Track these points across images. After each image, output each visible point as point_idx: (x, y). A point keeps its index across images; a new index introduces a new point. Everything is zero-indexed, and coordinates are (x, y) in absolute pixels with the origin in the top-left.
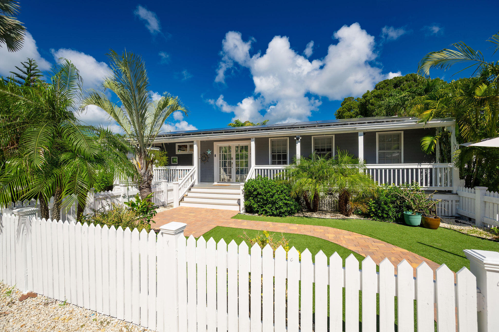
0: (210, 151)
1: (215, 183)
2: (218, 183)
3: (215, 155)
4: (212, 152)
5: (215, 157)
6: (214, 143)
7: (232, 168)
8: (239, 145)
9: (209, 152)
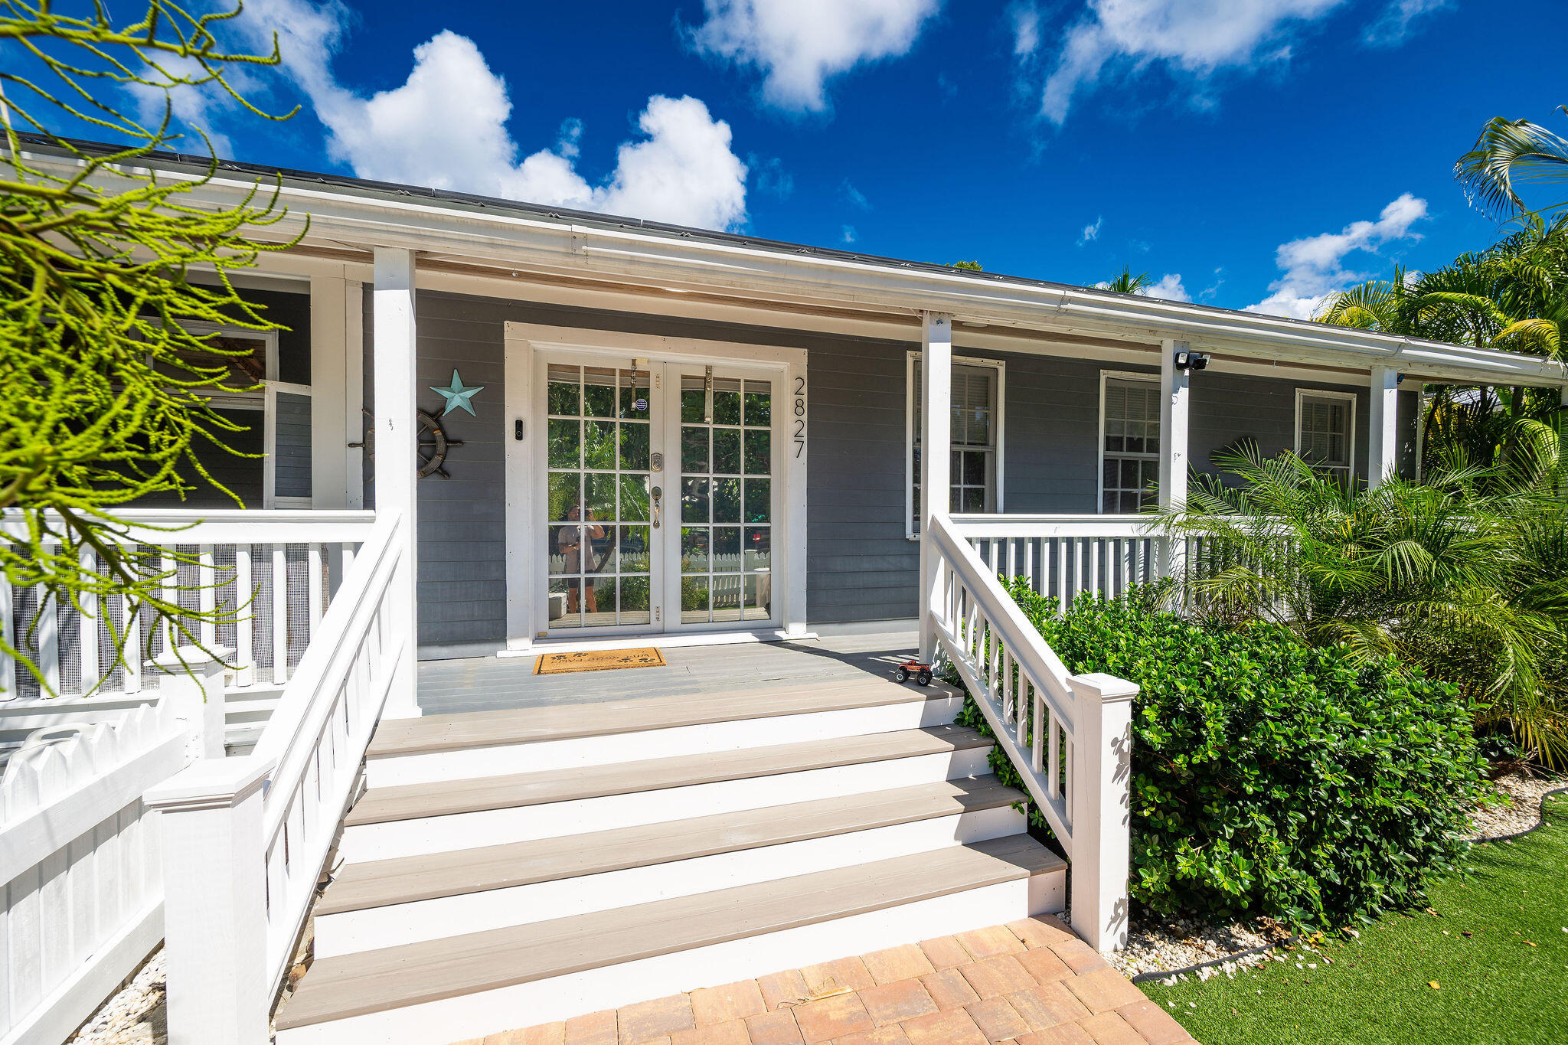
0: (467, 385)
1: (520, 649)
2: (540, 638)
3: (519, 425)
5: (519, 437)
6: (512, 330)
7: (657, 525)
8: (709, 368)
9: (458, 398)
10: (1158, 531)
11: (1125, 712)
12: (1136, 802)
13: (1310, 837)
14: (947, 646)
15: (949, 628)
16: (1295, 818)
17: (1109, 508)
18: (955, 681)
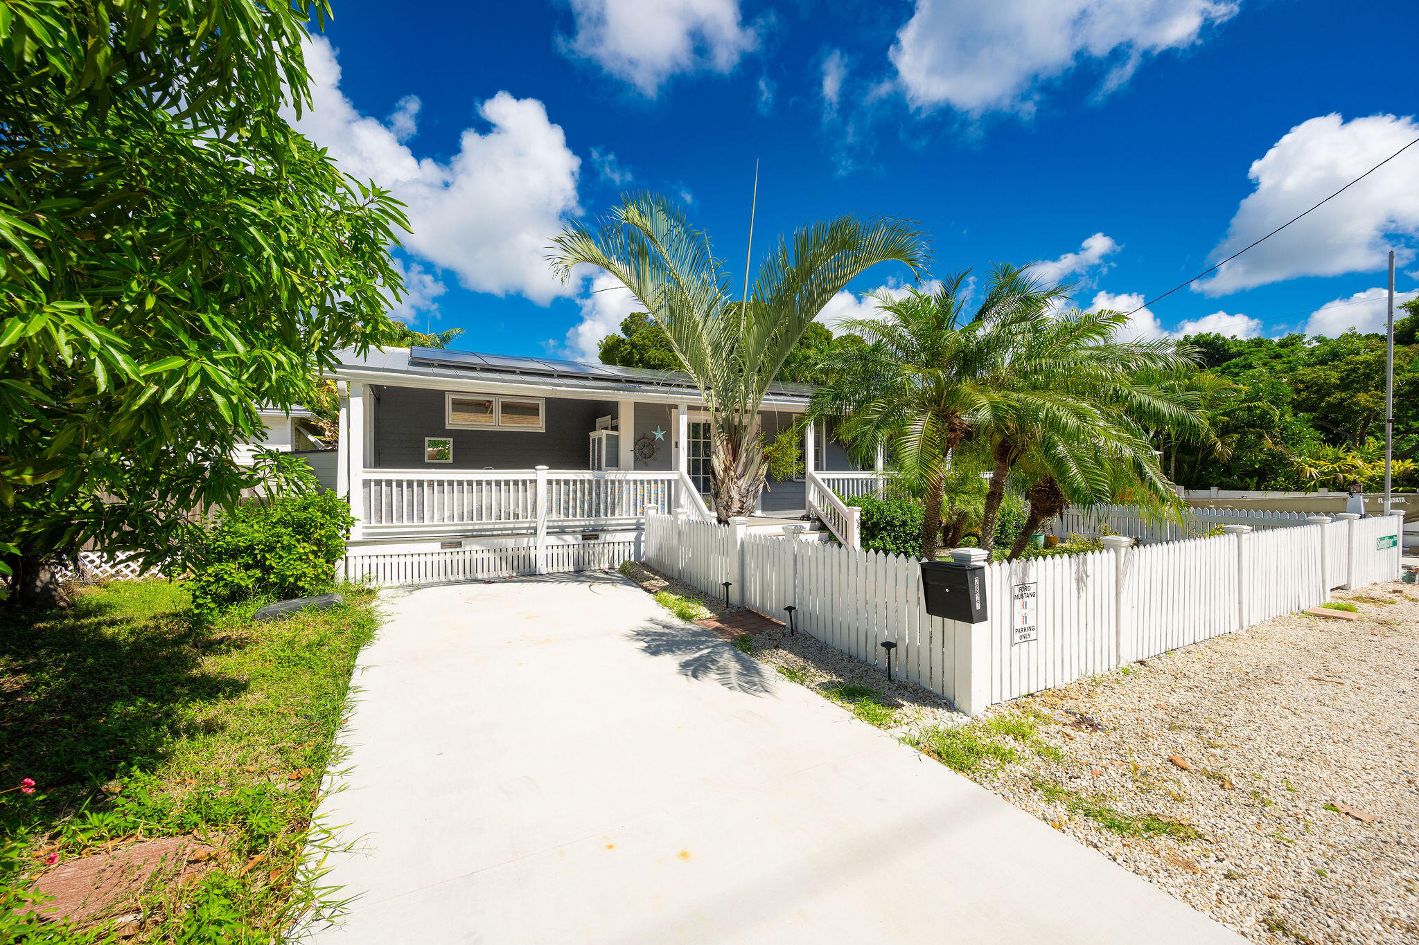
0: (662, 430)
4: (668, 436)
9: (659, 435)
10: (874, 476)
11: (859, 514)
12: (861, 534)
13: (896, 539)
14: (815, 509)
15: (815, 504)
16: (893, 534)
17: (863, 469)
18: (819, 519)
